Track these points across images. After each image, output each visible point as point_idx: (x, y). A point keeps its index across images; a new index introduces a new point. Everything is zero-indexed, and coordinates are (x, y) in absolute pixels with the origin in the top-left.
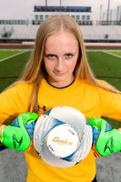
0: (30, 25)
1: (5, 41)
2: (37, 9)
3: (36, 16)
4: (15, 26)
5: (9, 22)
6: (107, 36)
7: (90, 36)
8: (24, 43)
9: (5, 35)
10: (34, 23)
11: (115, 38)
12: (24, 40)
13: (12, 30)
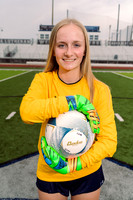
0: (35, 44)
1: (7, 61)
2: (43, 28)
3: (42, 35)
4: (19, 45)
5: (13, 42)
6: (116, 57)
7: (98, 56)
8: (28, 63)
9: (9, 55)
10: (39, 43)
11: (125, 59)
12: (29, 60)
13: (16, 49)
